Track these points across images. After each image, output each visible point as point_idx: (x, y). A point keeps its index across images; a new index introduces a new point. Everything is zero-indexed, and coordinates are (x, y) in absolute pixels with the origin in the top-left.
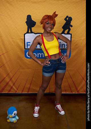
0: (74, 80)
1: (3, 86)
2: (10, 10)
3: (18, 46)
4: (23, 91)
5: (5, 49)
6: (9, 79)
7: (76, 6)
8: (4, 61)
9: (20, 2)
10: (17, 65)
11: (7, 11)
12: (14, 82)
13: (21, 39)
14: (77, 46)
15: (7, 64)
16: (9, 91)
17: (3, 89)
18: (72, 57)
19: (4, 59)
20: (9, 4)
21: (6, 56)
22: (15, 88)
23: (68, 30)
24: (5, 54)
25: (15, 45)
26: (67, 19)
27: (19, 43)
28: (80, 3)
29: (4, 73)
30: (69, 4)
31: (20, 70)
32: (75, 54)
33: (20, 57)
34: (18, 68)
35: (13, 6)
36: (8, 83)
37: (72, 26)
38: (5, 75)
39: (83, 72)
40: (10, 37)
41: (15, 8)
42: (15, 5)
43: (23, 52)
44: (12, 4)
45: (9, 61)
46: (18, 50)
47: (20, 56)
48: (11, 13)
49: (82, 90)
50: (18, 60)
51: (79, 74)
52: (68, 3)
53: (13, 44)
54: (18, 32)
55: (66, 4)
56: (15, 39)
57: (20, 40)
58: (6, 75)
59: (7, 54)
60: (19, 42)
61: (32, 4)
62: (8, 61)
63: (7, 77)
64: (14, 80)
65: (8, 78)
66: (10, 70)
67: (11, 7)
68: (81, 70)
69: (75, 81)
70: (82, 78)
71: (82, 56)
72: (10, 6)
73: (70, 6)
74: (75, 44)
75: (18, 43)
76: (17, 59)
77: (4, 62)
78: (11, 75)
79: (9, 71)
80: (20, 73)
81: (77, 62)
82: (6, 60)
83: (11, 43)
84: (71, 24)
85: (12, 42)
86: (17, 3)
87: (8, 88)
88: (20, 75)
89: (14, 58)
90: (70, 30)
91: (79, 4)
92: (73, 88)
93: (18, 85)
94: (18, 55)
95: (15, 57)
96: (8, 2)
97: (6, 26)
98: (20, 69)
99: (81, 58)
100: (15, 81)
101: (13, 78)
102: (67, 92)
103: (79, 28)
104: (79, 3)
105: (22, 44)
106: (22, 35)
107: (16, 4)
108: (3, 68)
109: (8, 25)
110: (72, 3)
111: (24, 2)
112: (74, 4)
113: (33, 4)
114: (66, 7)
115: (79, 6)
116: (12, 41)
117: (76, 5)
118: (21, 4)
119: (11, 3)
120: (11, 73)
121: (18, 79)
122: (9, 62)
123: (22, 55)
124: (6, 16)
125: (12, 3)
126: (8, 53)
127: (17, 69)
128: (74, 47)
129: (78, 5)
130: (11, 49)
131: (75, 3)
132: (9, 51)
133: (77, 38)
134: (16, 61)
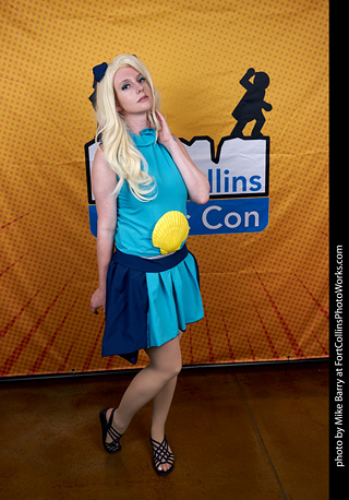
0: (282, 312)
1: (9, 350)
2: (28, 51)
3: (64, 192)
4: (87, 364)
5: (11, 207)
6: (31, 323)
7: (281, 32)
8: (10, 252)
9: (64, 22)
10: (63, 267)
11: (14, 59)
12: (54, 331)
13: (75, 164)
14: (290, 183)
15: (22, 265)
16: (36, 367)
17: (11, 362)
18: (273, 226)
19: (11, 247)
20: (21, 31)
21: (15, 233)
22: (56, 353)
23: (255, 121)
24: (11, 226)
25: (49, 187)
26: (252, 80)
27: (66, 182)
28: (297, 18)
29: (12, 300)
30: (256, 22)
31: (73, 285)
32: (283, 213)
33: (72, 236)
34: (65, 278)
35: (37, 37)
36: (30, 335)
37: (269, 108)
38: (16, 305)
39: (315, 278)
40: (29, 159)
41: (47, 46)
42: (44, 33)
43: (84, 214)
44: (33, 29)
45: (31, 253)
46: (65, 208)
47: (74, 231)
48: (30, 64)
49: (313, 347)
50: (64, 248)
51: (302, 288)
52: (251, 21)
53: (44, 185)
54: (62, 138)
55: (244, 24)
56: (49, 167)
57: (71, 167)
58: (21, 307)
59: (22, 225)
60: (68, 178)
61: (111, 26)
62: (26, 251)
63: (22, 316)
64: (50, 325)
65: (27, 318)
66: (36, 288)
67: (30, 41)
68: (309, 271)
69: (286, 313)
70: (311, 301)
71: (310, 221)
72: (25, 39)
73: (259, 30)
74: (283, 176)
75: (62, 180)
76: (60, 242)
77: (8, 256)
78: (41, 304)
79: (30, 291)
80: (75, 295)
81: (291, 241)
82: (16, 248)
83: (34, 183)
84: (267, 99)
85: (40, 180)
86: (52, 24)
87: (29, 356)
88: (76, 304)
89: (50, 239)
90: (261, 121)
91: (295, 24)
92: (281, 342)
93: (70, 344)
94: (64, 229)
95: (52, 234)
96: (17, 24)
97: (12, 116)
98: (74, 280)
99: (308, 226)
100: (55, 326)
101: (48, 315)
102: (259, 357)
103: (295, 114)
104: (292, 17)
105: (76, 185)
106: (77, 148)
107: (51, 30)
108: (7, 280)
109: (18, 112)
110: (268, 21)
111: (82, 22)
112: (273, 22)
113: (116, 28)
114: (246, 35)
115: (293, 29)
116: (36, 173)
117: (283, 26)
118: (69, 30)
119: (28, 27)
120: (38, 298)
121: (67, 320)
122: (29, 257)
123: (80, 228)
124: (10, 75)
125: (34, 25)
126: (23, 220)
127: (64, 282)
128: (279, 186)
129: (289, 28)
130: (34, 203)
131: (280, 18)
132: (26, 211)
133: (292, 151)
134: (57, 251)
